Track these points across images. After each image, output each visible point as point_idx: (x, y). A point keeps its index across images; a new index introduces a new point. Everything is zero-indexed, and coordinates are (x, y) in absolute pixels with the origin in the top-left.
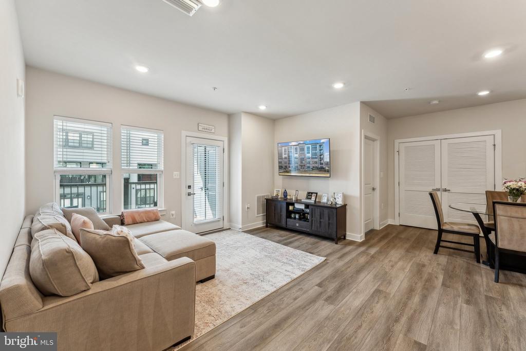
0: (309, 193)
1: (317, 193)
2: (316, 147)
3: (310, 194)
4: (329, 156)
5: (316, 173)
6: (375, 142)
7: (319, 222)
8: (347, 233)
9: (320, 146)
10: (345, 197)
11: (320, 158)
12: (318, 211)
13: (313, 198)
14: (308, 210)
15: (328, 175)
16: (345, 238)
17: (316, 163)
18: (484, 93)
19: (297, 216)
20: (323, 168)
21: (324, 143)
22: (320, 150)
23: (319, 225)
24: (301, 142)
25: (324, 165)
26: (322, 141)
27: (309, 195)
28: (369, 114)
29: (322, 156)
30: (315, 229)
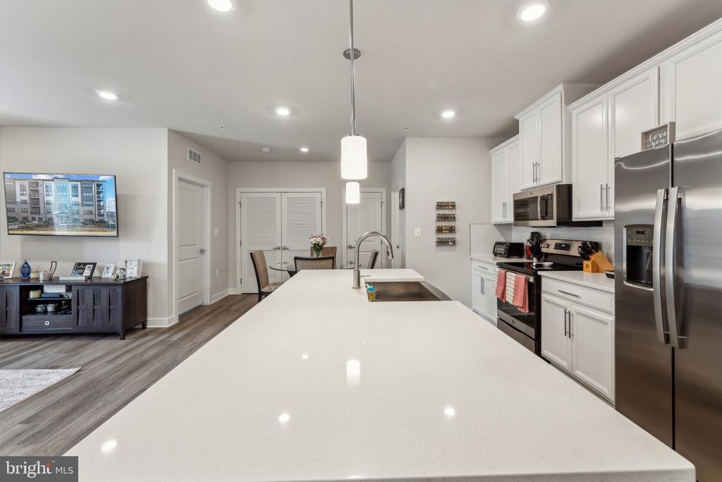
0: (79, 264)
1: (94, 264)
2: (91, 188)
3: (82, 266)
4: (114, 203)
5: (91, 231)
6: (205, 188)
7: (91, 311)
8: (149, 319)
9: (98, 186)
10: (144, 265)
11: (99, 206)
12: (89, 294)
13: (87, 272)
14: (70, 295)
15: (114, 233)
16: (144, 327)
17: (92, 213)
18: (304, 150)
19: (50, 308)
20: (104, 222)
21: (105, 181)
22: (99, 193)
23: (91, 316)
24: (60, 176)
25: (105, 216)
26: (101, 178)
27: (80, 267)
28: (188, 149)
29: (102, 203)
30: (84, 325)
